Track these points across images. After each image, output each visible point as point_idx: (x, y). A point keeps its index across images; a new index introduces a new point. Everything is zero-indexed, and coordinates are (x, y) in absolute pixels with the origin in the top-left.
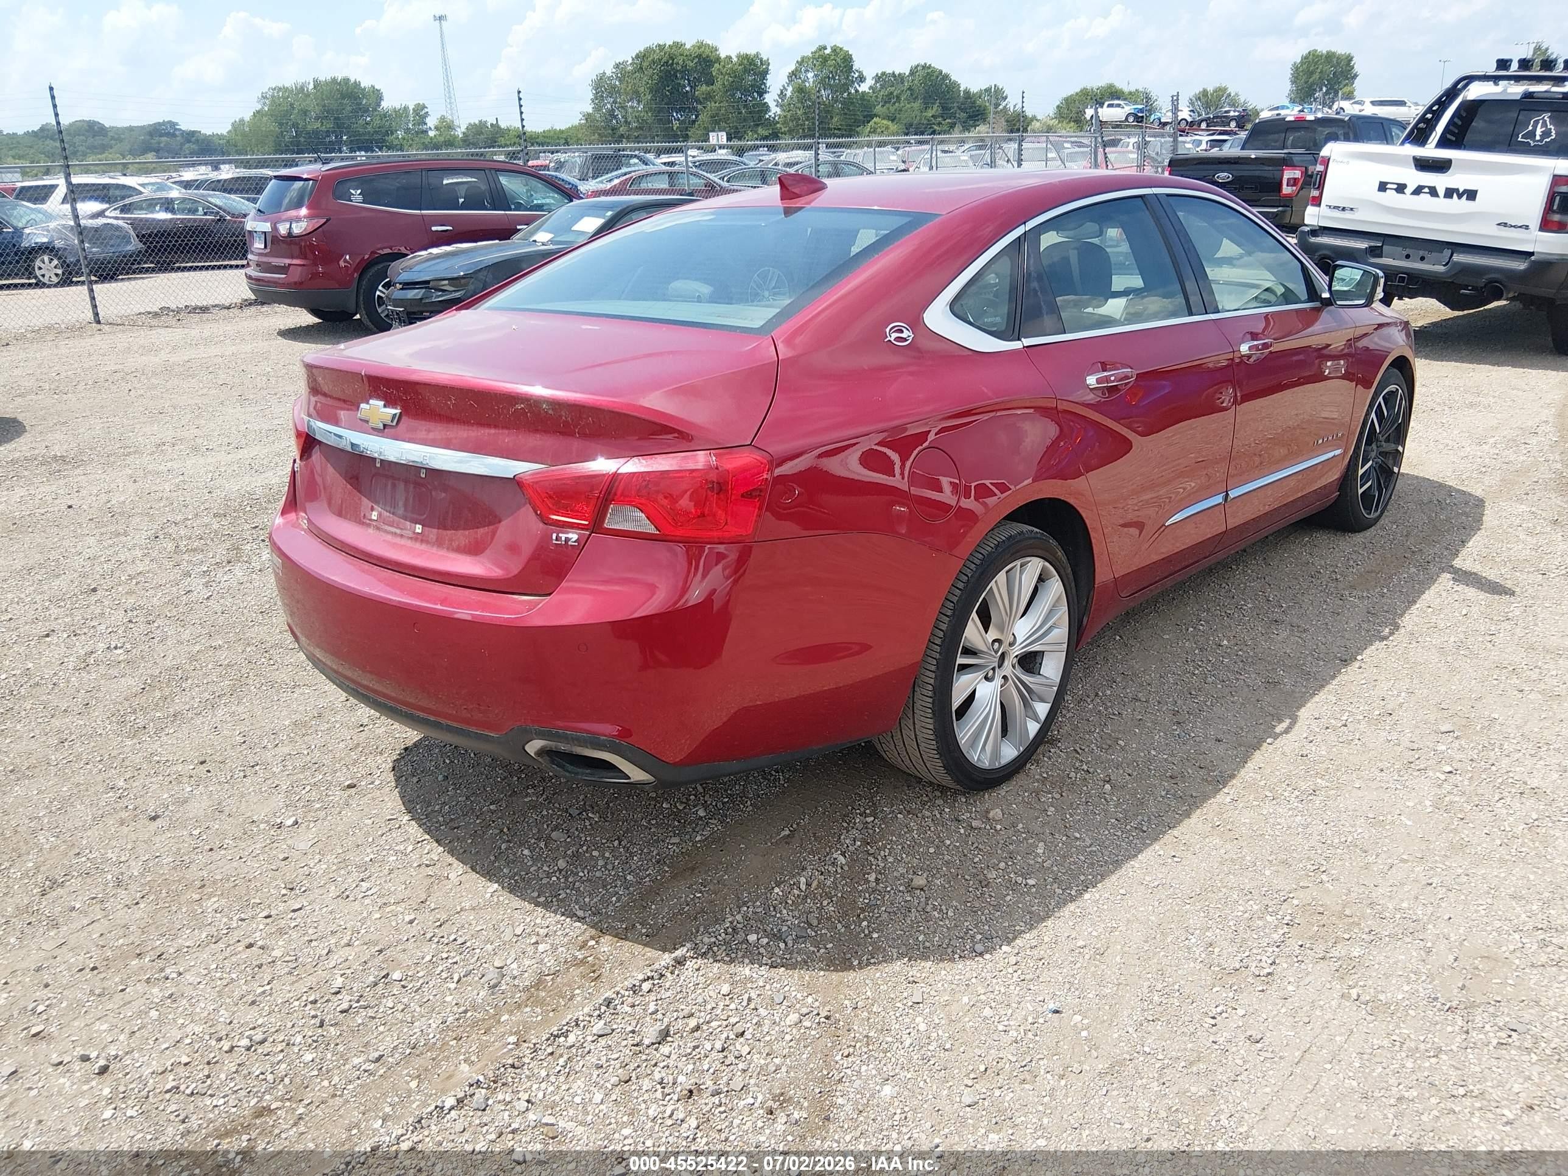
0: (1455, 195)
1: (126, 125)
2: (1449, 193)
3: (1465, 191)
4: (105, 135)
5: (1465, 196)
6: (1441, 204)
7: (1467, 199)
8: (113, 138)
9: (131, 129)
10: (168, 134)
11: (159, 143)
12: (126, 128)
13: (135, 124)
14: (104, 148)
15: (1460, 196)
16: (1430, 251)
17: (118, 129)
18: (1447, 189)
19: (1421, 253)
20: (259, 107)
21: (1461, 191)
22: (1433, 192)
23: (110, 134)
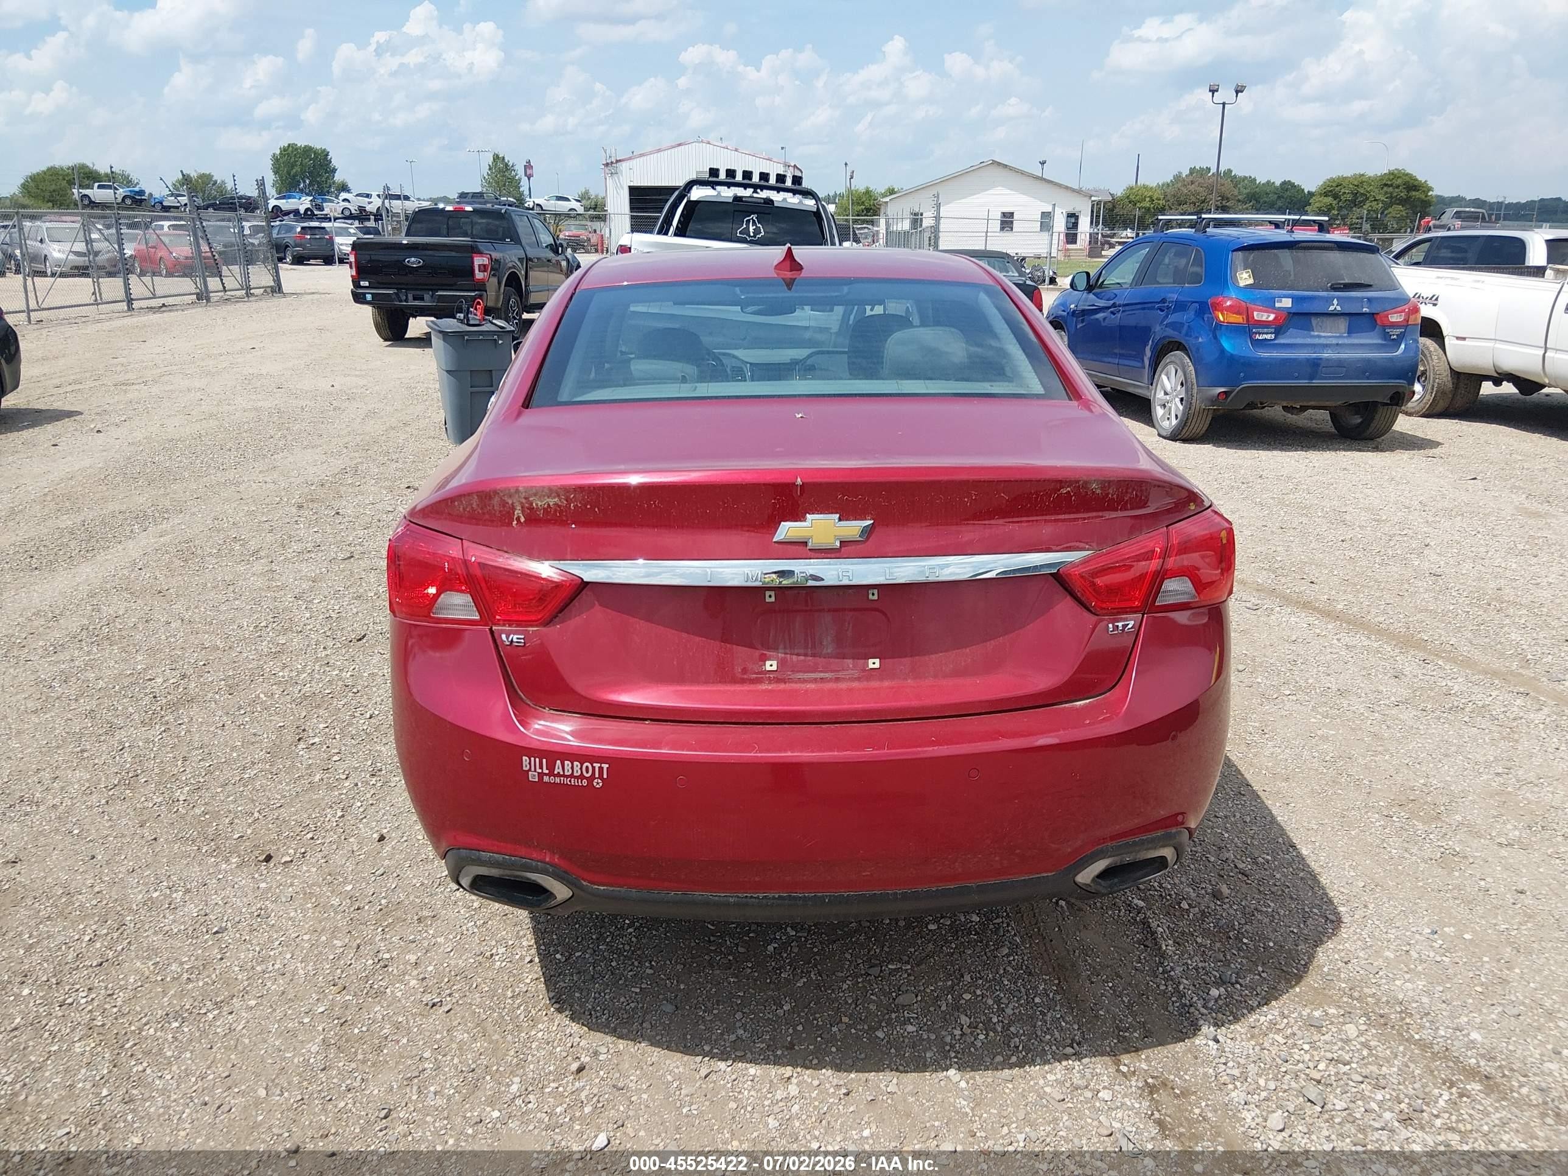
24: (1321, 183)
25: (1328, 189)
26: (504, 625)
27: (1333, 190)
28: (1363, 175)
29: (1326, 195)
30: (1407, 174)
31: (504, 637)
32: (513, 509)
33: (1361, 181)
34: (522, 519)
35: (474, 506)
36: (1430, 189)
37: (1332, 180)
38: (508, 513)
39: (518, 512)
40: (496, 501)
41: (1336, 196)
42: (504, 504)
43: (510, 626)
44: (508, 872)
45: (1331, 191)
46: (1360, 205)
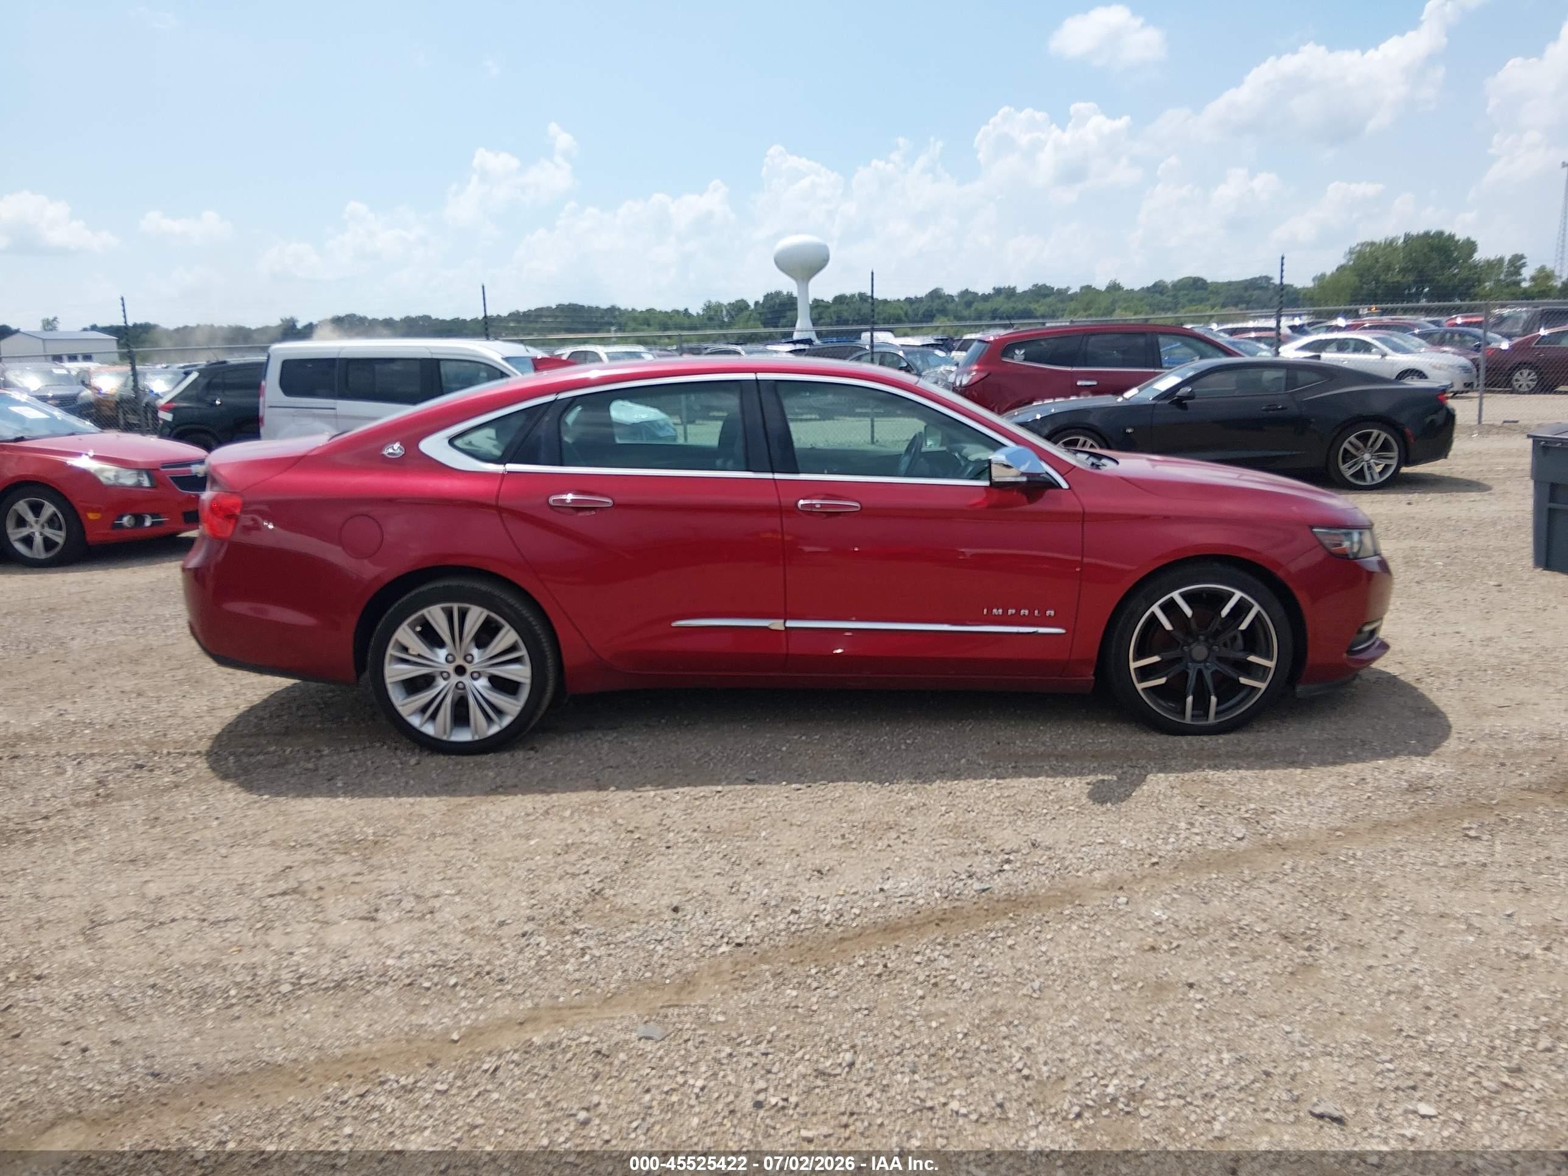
1: (1226, 280)
4: (1206, 289)
8: (1212, 292)
9: (1230, 284)
10: (1261, 288)
11: (1251, 296)
12: (1223, 284)
13: (1234, 279)
14: (1201, 301)
17: (1217, 283)
20: (1343, 261)
23: (1210, 289)
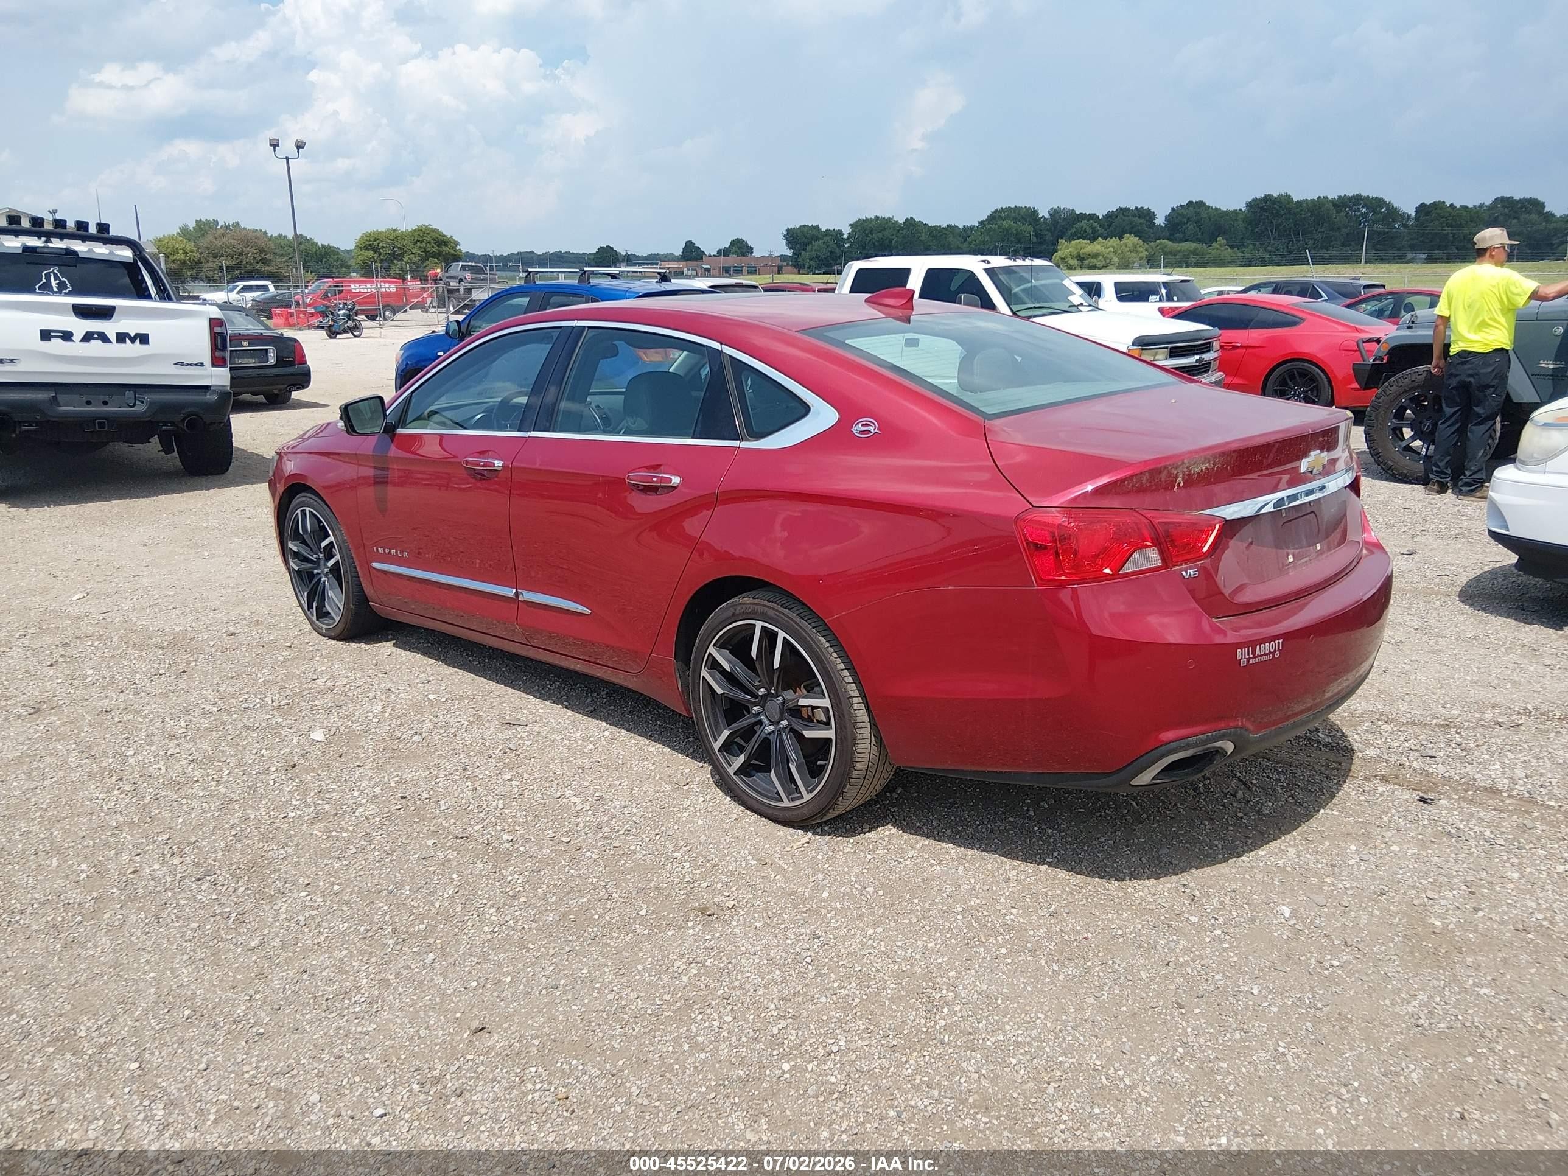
0: (127, 340)
2: (121, 338)
3: (137, 335)
5: (138, 340)
6: (115, 349)
7: (141, 343)
15: (133, 340)
16: (110, 395)
18: (117, 334)
19: (102, 398)
21: (132, 335)
22: (103, 337)
24: (358, 237)
25: (367, 243)
26: (1182, 565)
27: (371, 244)
28: (395, 230)
29: (366, 248)
30: (434, 230)
31: (1184, 573)
32: (1177, 477)
33: (394, 237)
34: (1182, 485)
35: (1144, 481)
36: (457, 244)
37: (368, 235)
38: (1172, 481)
39: (1180, 479)
40: (1164, 475)
41: (375, 250)
42: (1170, 474)
43: (1186, 564)
44: (1201, 748)
45: (370, 245)
46: (400, 257)
